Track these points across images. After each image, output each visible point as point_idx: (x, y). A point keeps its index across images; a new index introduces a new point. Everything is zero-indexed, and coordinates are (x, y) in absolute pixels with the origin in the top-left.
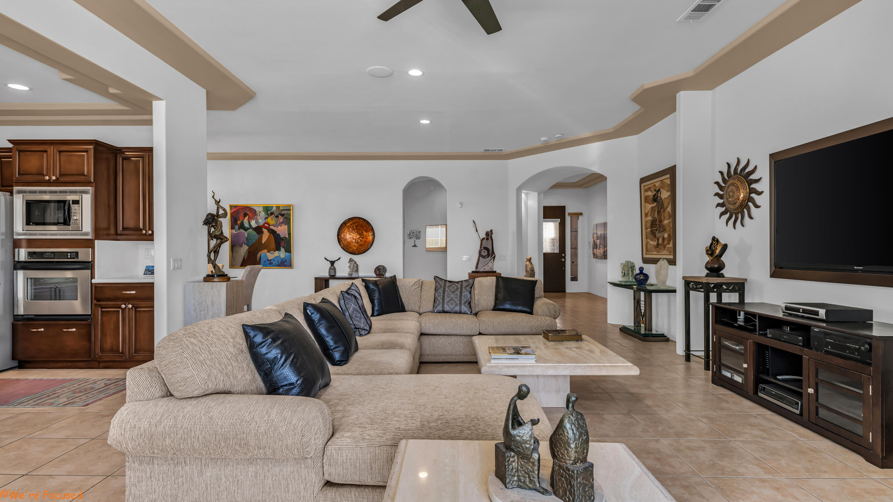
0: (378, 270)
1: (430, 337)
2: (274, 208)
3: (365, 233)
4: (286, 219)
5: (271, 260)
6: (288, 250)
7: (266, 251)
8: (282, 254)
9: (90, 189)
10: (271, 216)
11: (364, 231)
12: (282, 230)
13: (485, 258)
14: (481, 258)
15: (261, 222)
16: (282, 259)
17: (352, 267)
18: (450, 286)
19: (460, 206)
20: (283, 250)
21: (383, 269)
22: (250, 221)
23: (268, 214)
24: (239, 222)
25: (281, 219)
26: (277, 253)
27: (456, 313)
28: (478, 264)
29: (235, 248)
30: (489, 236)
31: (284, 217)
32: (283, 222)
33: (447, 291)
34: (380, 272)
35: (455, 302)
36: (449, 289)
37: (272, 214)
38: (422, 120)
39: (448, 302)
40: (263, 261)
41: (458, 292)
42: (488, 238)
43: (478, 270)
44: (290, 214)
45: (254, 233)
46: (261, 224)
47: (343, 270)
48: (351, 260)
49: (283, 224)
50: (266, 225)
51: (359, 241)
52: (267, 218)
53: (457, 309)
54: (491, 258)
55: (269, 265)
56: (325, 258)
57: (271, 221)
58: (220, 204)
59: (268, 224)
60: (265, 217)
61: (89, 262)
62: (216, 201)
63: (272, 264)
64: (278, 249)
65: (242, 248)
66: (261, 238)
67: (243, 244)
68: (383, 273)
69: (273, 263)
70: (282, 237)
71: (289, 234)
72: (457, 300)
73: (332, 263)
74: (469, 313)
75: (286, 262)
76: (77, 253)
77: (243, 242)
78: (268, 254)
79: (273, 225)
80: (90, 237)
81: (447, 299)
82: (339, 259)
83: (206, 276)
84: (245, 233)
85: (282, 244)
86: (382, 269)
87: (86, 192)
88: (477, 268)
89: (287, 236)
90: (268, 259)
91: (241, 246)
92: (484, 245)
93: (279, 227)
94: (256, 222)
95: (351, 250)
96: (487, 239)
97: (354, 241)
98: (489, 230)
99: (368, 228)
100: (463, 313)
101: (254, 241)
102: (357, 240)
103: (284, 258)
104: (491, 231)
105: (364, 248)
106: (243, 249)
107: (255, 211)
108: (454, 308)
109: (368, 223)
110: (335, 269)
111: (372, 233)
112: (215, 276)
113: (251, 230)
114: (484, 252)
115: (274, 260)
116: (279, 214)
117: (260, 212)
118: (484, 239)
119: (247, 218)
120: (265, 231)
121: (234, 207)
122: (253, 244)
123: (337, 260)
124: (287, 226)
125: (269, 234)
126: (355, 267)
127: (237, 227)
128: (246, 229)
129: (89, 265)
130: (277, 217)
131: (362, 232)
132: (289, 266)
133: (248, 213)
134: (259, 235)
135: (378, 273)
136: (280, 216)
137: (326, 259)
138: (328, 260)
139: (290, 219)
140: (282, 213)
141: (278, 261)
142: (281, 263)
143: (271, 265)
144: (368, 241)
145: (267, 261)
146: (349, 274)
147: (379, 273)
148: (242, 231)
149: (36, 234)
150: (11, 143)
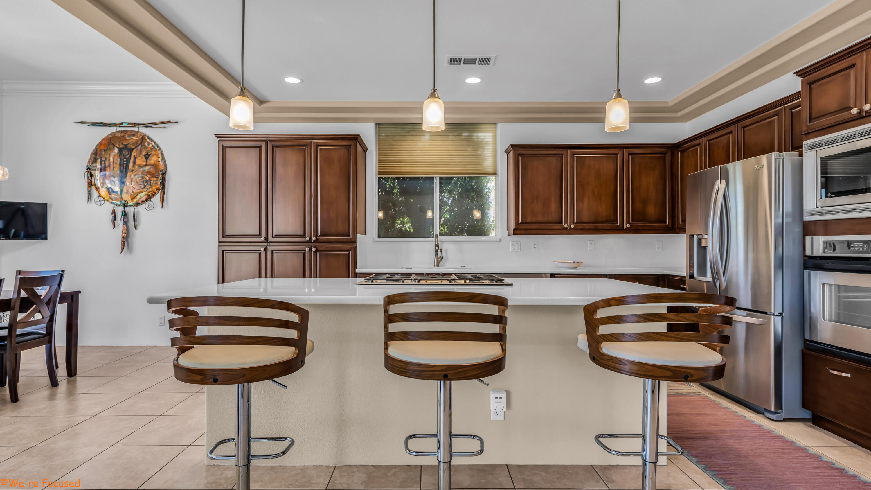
149: (837, 212)
150: (799, 76)
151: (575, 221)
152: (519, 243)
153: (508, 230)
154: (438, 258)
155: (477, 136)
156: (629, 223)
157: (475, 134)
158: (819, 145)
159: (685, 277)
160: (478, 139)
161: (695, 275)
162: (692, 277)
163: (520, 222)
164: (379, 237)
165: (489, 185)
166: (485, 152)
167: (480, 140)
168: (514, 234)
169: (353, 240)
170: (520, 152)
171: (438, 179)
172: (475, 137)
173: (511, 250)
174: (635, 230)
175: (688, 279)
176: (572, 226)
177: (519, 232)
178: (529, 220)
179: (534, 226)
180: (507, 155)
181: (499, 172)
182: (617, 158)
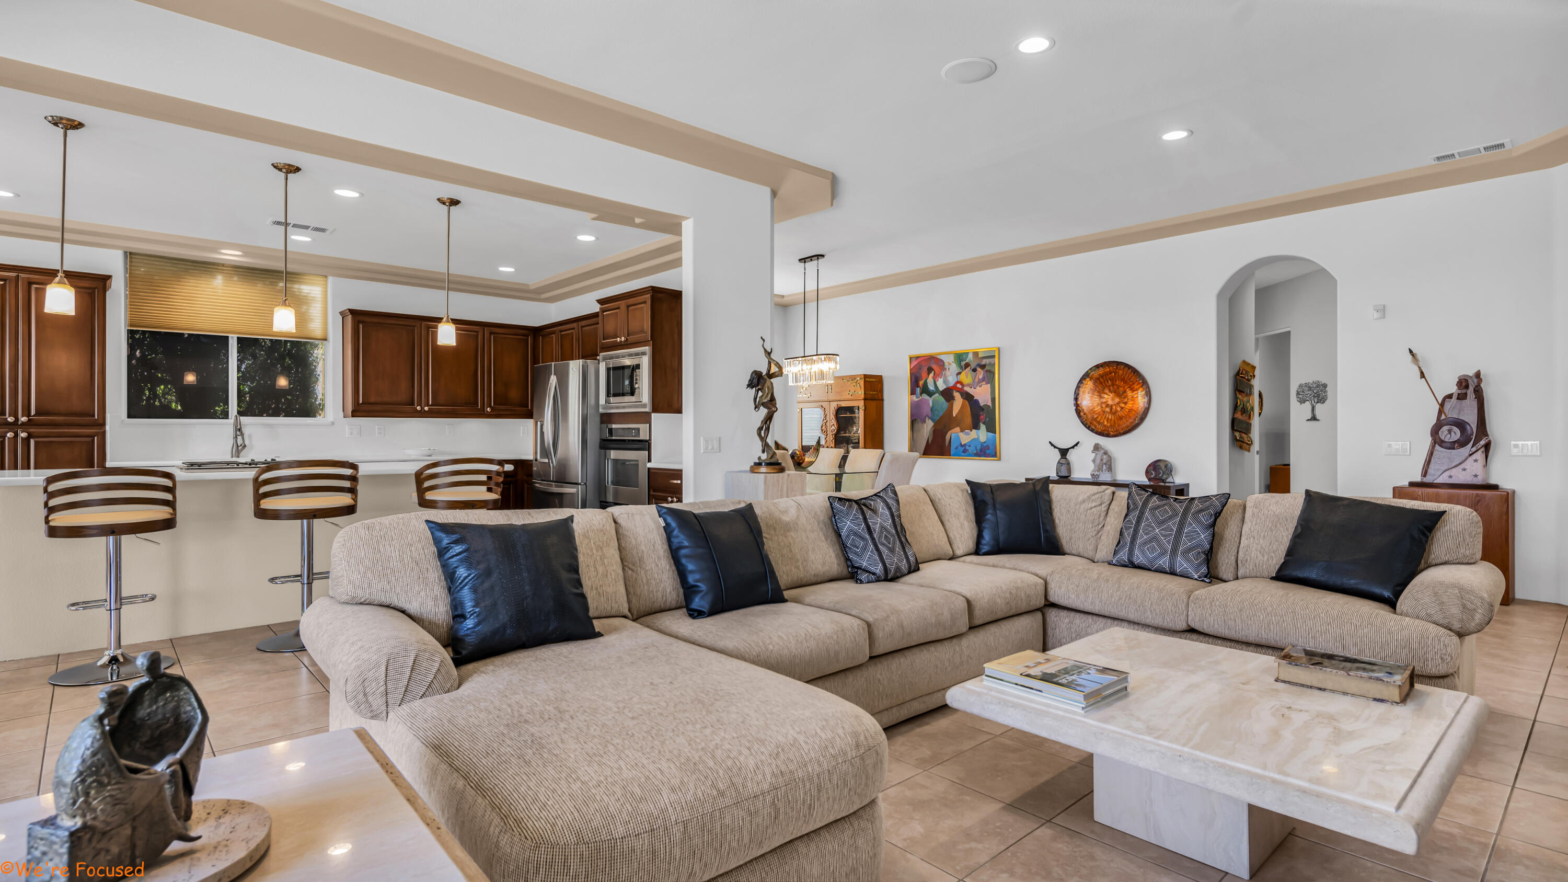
0: (1155, 469)
1: (1072, 614)
2: (970, 356)
3: (1129, 393)
4: (988, 373)
5: (965, 445)
6: (991, 428)
7: (958, 429)
8: (982, 434)
9: (647, 349)
10: (965, 369)
11: (1128, 390)
12: (982, 394)
13: (1454, 449)
14: (1437, 447)
15: (952, 380)
16: (982, 444)
17: (1098, 461)
18: (1158, 507)
19: (1376, 315)
20: (983, 427)
21: (1166, 467)
22: (936, 380)
23: (961, 367)
24: (921, 383)
25: (981, 374)
26: (974, 434)
27: (1160, 571)
28: (1428, 462)
29: (916, 426)
30: (1467, 387)
31: (985, 369)
32: (983, 379)
33: (1147, 519)
34: (1157, 473)
35: (1160, 545)
36: (1154, 515)
37: (967, 365)
38: (1167, 132)
39: (1145, 543)
40: (955, 447)
41: (1173, 525)
42: (1466, 394)
43: (1428, 479)
44: (994, 363)
45: (942, 399)
46: (951, 384)
47: (1082, 465)
48: (1097, 448)
49: (984, 383)
50: (959, 386)
51: (1119, 409)
52: (959, 374)
53: (1164, 562)
54: (1474, 449)
55: (963, 454)
56: (1050, 443)
57: (966, 377)
58: (772, 356)
59: (961, 383)
60: (957, 372)
61: (646, 441)
62: (765, 350)
63: (967, 452)
64: (976, 426)
65: (925, 425)
66: (950, 409)
67: (927, 419)
68: (1165, 477)
69: (968, 450)
70: (982, 404)
71: (993, 400)
72: (1168, 542)
73: (1064, 452)
74: (1196, 577)
75: (989, 449)
76: (638, 429)
77: (927, 415)
78: (961, 434)
79: (969, 385)
80: (647, 410)
81: (1142, 537)
82: (1076, 445)
83: (753, 464)
84: (929, 400)
85: (982, 417)
86: (1163, 467)
87: (644, 354)
88: (1425, 474)
89: (990, 404)
90: (961, 444)
91: (924, 422)
92: (1452, 411)
93: (978, 387)
94: (945, 382)
95: (1100, 428)
96: (1462, 397)
97: (1108, 410)
98: (1471, 373)
99: (1137, 381)
100: (1181, 576)
101: (941, 414)
102: (1114, 407)
103: (985, 442)
104: (1478, 375)
105: (1128, 423)
106: (927, 426)
107: (942, 363)
108: (1156, 558)
109: (1135, 372)
110: (1069, 464)
111: (1144, 392)
112: (763, 464)
113: (937, 395)
114: (1450, 431)
115: (970, 446)
116: (978, 365)
117: (949, 364)
118: (1450, 396)
119: (932, 375)
120: (957, 395)
121: (914, 359)
122: (942, 417)
123: (1073, 447)
124: (989, 385)
125: (962, 400)
126: (1106, 462)
127: (918, 390)
128: (930, 394)
129: (645, 445)
130: (974, 370)
131: (1125, 392)
132: (993, 456)
133: (934, 366)
134: (948, 404)
135: (1153, 476)
136: (979, 369)
137: (1052, 445)
138: (1055, 447)
139: (994, 374)
140: (983, 363)
141: (976, 448)
142: (981, 450)
143: (966, 454)
144: (1136, 409)
145: (960, 447)
146: (1093, 475)
147: (1155, 476)
148: (925, 396)
149: (624, 407)
150: (599, 303)
151: (430, 403)
152: (359, 427)
153: (343, 411)
154: (238, 446)
155: (299, 289)
156: (490, 406)
157: (296, 286)
158: (611, 358)
159: (532, 461)
160: (301, 292)
161: (539, 458)
162: (536, 460)
163: (361, 402)
164: (129, 416)
165: (316, 352)
166: (311, 311)
167: (303, 294)
168: (352, 416)
169: (101, 421)
170: (361, 318)
171: (236, 340)
172: (296, 290)
173: (347, 436)
174: (497, 414)
175: (534, 461)
176: (426, 408)
177: (359, 414)
178: (372, 400)
179: (379, 408)
180: (343, 318)
181: (331, 337)
182: (477, 336)
